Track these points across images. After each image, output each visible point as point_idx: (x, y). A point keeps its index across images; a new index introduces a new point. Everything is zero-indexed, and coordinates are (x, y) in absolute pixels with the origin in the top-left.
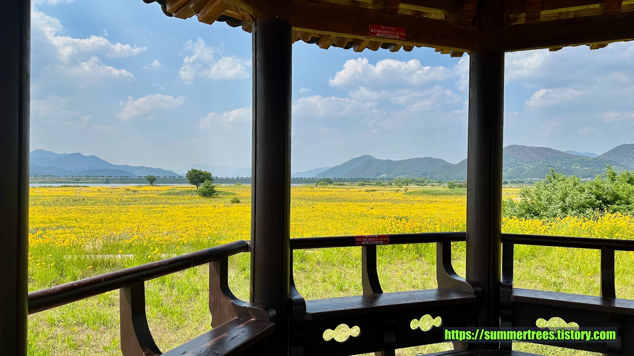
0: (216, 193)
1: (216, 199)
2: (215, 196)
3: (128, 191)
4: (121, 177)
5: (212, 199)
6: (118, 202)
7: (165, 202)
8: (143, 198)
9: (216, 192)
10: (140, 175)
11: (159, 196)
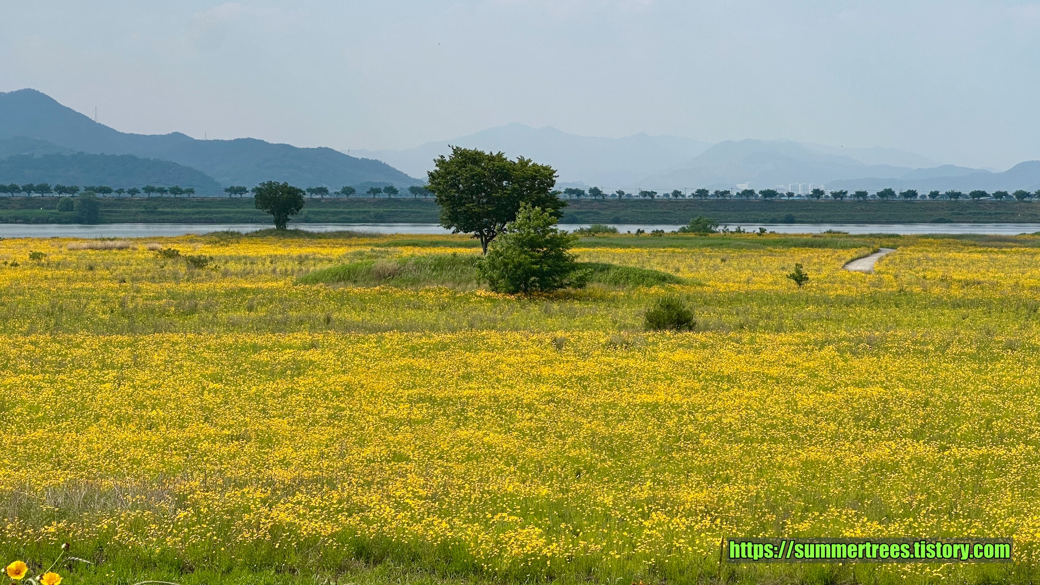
0: (579, 273)
1: (577, 305)
2: (570, 289)
3: (170, 261)
4: (153, 195)
5: (555, 306)
6: (106, 317)
7: (322, 316)
8: (229, 294)
9: (575, 267)
10: (237, 184)
11: (301, 287)
